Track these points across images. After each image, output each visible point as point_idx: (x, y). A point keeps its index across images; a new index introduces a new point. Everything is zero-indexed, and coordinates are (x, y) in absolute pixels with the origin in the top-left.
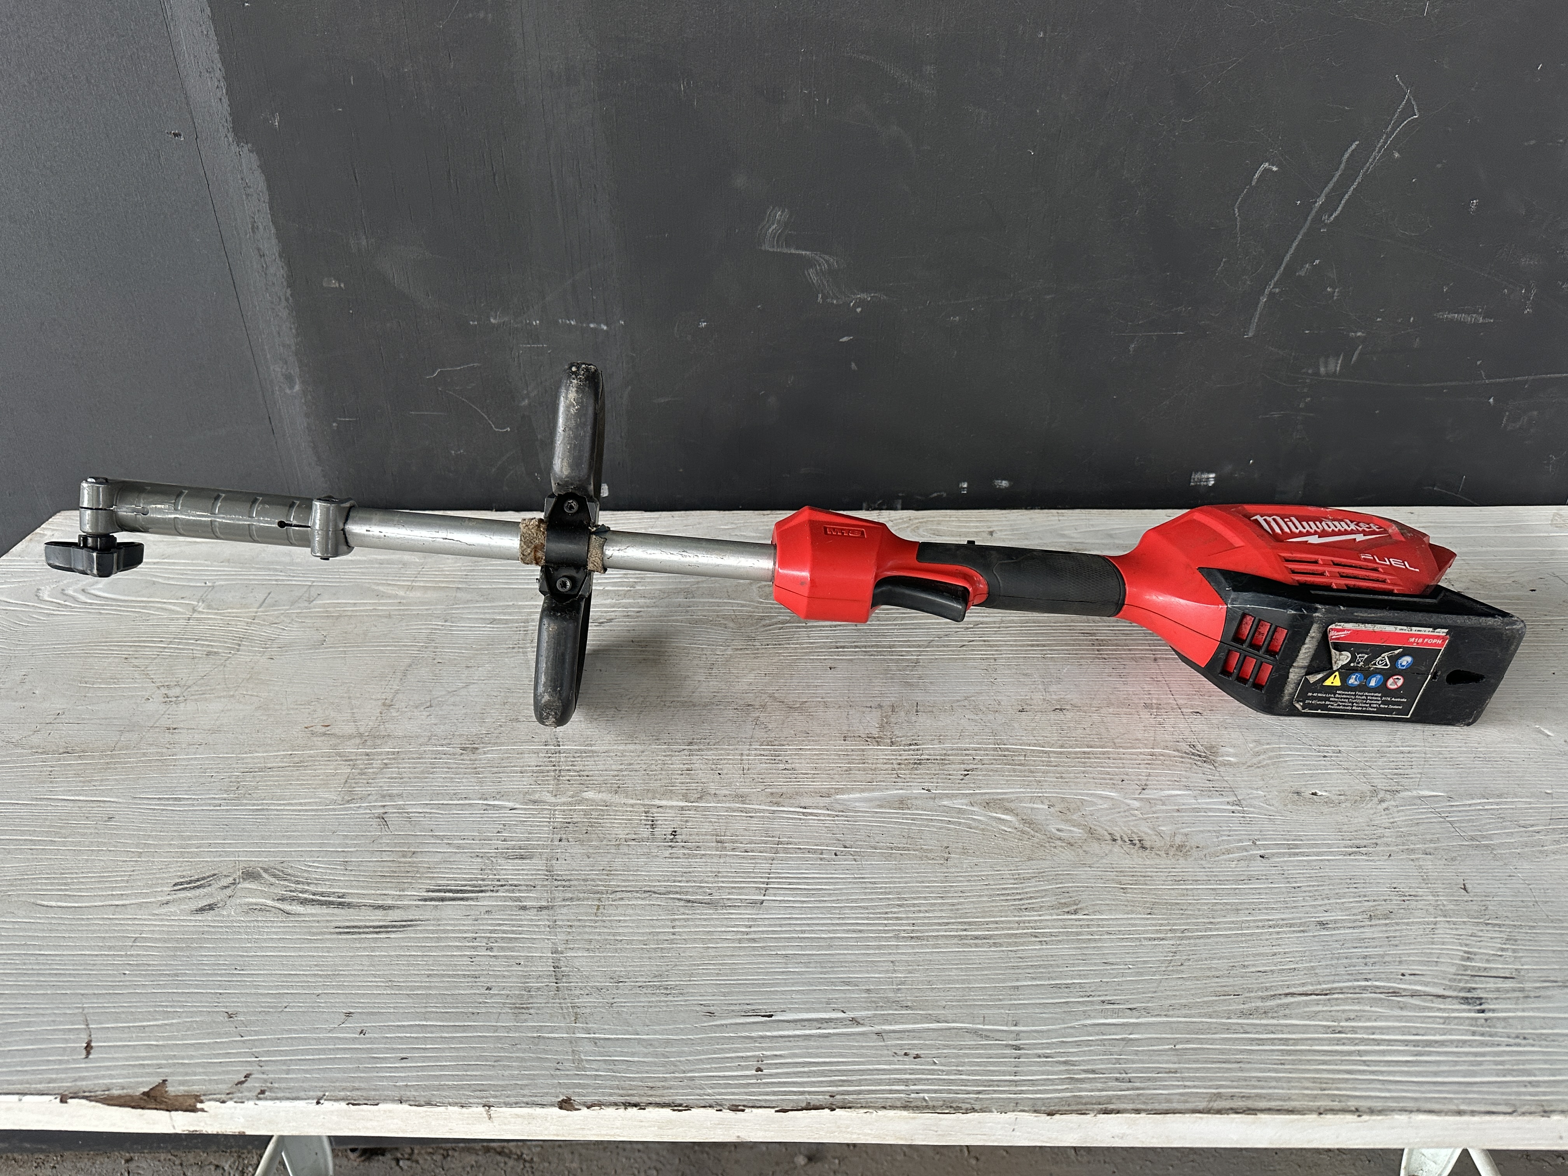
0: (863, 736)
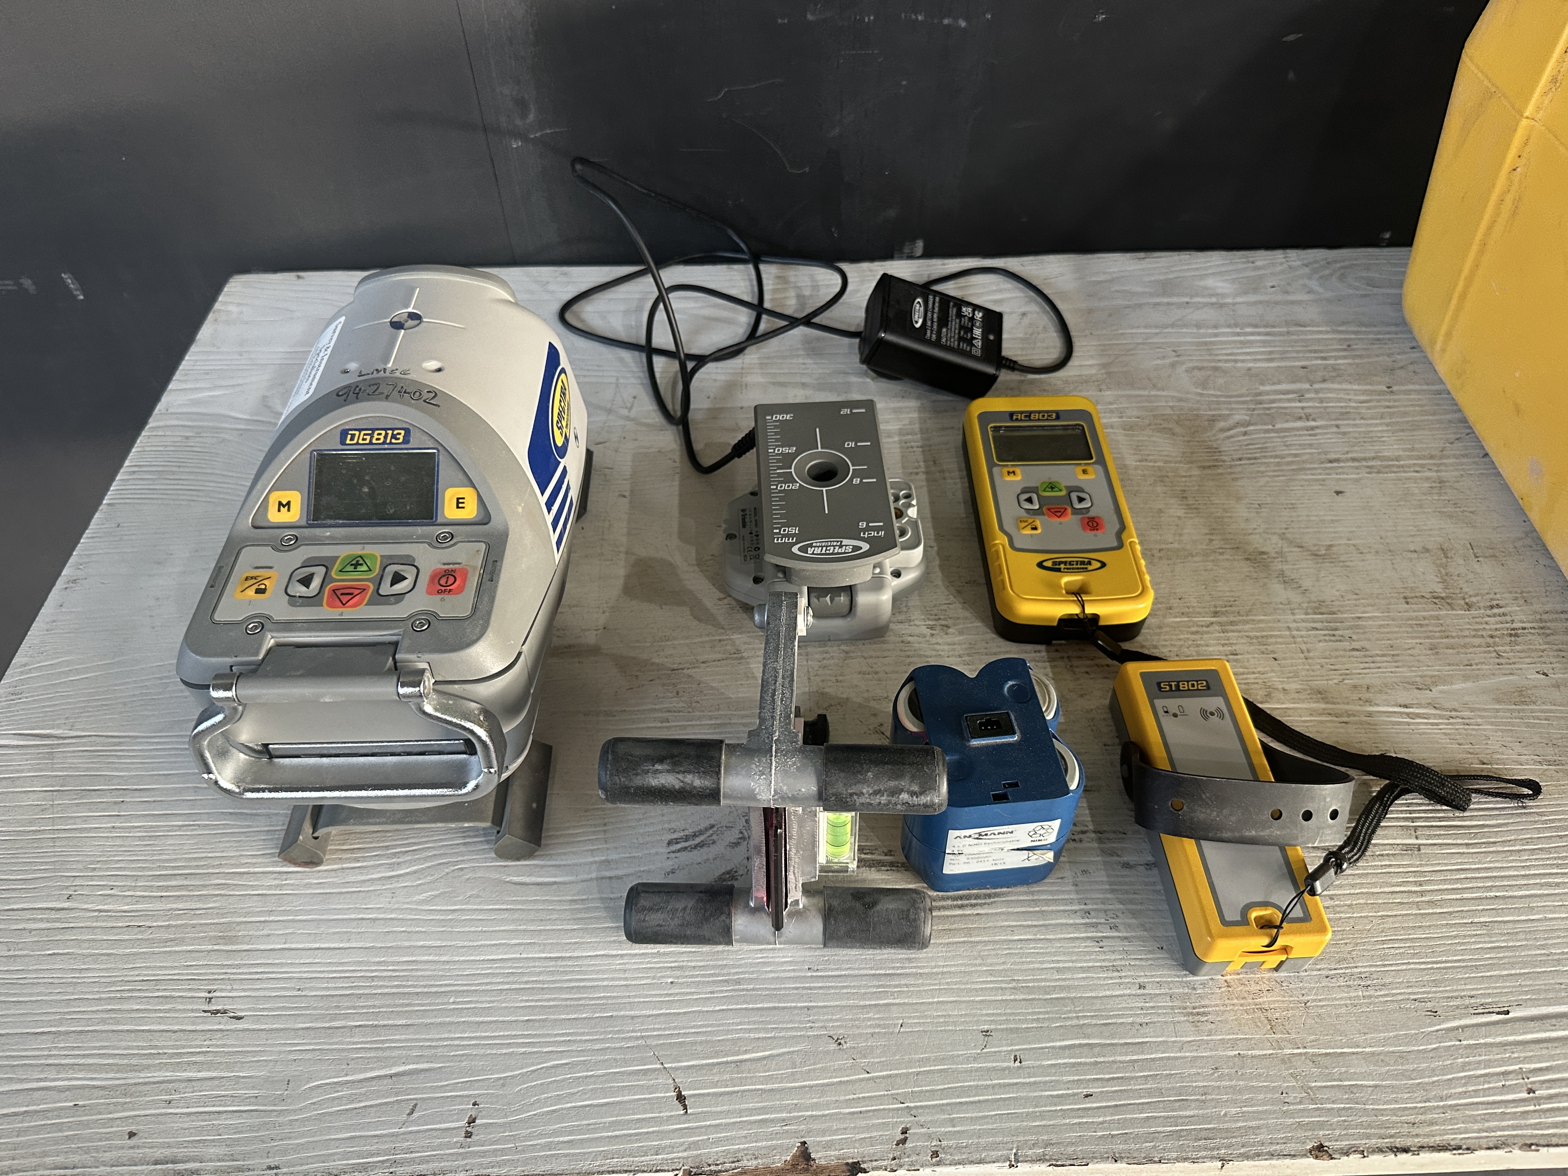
0: (1428, 596)
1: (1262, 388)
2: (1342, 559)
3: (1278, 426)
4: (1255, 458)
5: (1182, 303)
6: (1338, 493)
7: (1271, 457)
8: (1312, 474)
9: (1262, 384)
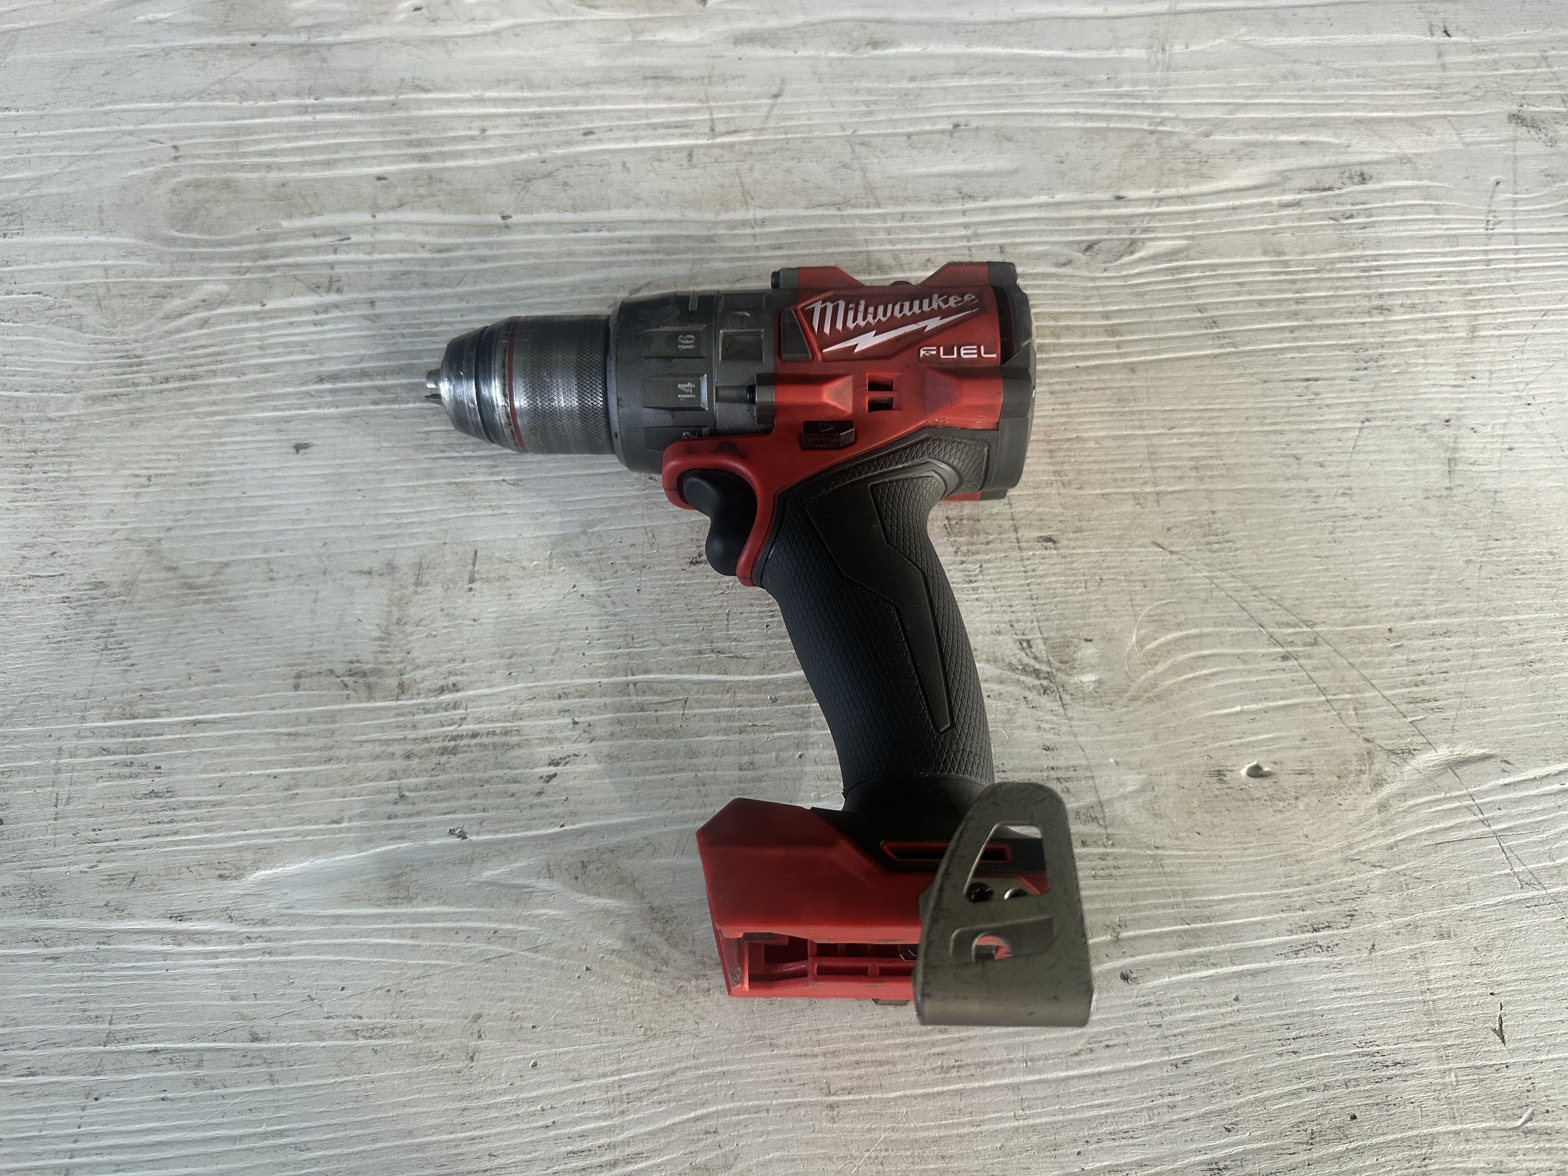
1: (285, 224)
2: (231, 594)
3: (271, 305)
4: (193, 378)
5: (241, 46)
6: (298, 448)
7: (226, 373)
8: (275, 409)
9: (290, 216)
